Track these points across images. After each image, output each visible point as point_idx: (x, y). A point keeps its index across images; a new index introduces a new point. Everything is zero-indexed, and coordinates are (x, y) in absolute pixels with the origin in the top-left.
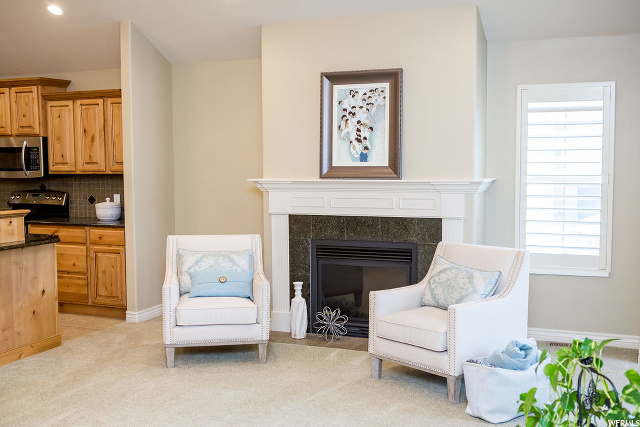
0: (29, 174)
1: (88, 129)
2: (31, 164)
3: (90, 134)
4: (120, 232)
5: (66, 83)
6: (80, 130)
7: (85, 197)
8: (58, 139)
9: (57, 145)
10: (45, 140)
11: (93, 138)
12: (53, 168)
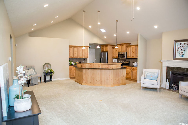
0: (124, 58)
2: (124, 56)
4: (137, 68)
5: (130, 44)
6: (132, 51)
7: (132, 62)
8: (128, 53)
10: (126, 53)
12: (127, 57)
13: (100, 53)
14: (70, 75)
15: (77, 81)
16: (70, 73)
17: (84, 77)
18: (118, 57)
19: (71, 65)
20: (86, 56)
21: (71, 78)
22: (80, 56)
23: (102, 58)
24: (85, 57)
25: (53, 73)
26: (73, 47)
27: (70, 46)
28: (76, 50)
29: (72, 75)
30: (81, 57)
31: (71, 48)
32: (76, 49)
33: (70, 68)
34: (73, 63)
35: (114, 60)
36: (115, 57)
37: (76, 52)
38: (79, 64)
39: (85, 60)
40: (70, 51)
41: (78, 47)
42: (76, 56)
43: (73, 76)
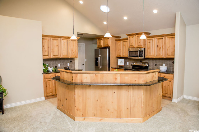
0: (140, 58)
1: (159, 45)
2: (141, 55)
3: (159, 47)
4: (172, 75)
6: (156, 46)
7: (154, 64)
8: (149, 48)
9: (148, 50)
11: (160, 48)
12: (146, 56)
13: (95, 50)
14: (46, 92)
15: (61, 107)
16: (46, 87)
17: (79, 103)
18: (127, 56)
19: (46, 72)
20: (74, 54)
21: (47, 97)
22: (64, 55)
23: (99, 58)
24: (73, 57)
25: (4, 95)
26: (49, 38)
27: (43, 36)
28: (56, 45)
29: (48, 91)
30: (65, 57)
31: (46, 41)
32: (55, 42)
33: (45, 78)
34: (50, 69)
35: (119, 60)
36: (121, 56)
37: (56, 48)
38: (65, 74)
39: (71, 62)
40: (43, 46)
41: (59, 39)
42: (56, 54)
43: (51, 94)
